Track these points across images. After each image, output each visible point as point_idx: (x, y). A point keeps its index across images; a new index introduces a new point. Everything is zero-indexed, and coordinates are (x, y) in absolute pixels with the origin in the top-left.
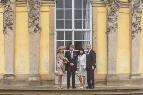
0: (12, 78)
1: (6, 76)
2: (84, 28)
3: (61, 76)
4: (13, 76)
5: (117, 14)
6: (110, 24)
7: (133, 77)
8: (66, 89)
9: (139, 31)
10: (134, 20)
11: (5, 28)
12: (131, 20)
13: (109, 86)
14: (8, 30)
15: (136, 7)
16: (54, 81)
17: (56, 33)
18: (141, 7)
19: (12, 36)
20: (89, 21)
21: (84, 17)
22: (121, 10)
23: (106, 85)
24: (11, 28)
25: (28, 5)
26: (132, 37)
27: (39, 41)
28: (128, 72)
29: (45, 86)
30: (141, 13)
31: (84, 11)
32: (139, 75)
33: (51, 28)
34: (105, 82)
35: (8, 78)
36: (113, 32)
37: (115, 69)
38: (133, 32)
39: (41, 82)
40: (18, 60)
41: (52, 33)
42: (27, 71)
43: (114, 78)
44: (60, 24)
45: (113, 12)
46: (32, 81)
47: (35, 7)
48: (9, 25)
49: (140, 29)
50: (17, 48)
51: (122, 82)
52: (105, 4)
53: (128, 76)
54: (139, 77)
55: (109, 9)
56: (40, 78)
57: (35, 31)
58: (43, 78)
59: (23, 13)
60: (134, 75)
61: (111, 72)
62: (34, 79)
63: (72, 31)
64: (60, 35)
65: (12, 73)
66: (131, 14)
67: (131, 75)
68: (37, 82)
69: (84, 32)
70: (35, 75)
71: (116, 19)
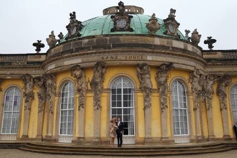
0: (82, 139)
1: (79, 138)
2: (129, 106)
3: (113, 138)
4: (84, 138)
5: (150, 97)
6: (146, 104)
7: (163, 140)
8: (117, 147)
9: (166, 108)
10: (162, 101)
11: (79, 107)
12: (160, 101)
13: (146, 146)
14: (81, 108)
15: (163, 92)
16: (109, 142)
17: (111, 110)
18: (166, 92)
19: (84, 112)
20: (133, 102)
21: (129, 99)
22: (153, 94)
23: (144, 144)
24: (83, 107)
25: (93, 92)
26: (162, 112)
27: (100, 115)
28: (160, 136)
29: (104, 146)
30: (167, 96)
31: (130, 95)
32: (167, 138)
33: (108, 106)
34: (144, 143)
35: (80, 140)
36: (149, 109)
37: (150, 133)
38: (162, 109)
39: (101, 142)
40: (87, 127)
41: (108, 110)
42: (92, 135)
43: (150, 140)
44: (114, 105)
45: (148, 96)
46: (95, 142)
47: (98, 93)
48: (82, 105)
49: (167, 106)
50: (87, 120)
51: (156, 143)
52: (142, 90)
53: (159, 139)
54: (167, 140)
55: (145, 94)
56: (101, 140)
57: (98, 108)
58: (102, 140)
59: (90, 98)
60: (164, 138)
61: (148, 136)
62: (97, 140)
63: (121, 109)
64: (114, 111)
65: (82, 136)
66: (160, 97)
67: (162, 138)
68: (98, 142)
69: (129, 109)
70: (97, 138)
71: (150, 100)
